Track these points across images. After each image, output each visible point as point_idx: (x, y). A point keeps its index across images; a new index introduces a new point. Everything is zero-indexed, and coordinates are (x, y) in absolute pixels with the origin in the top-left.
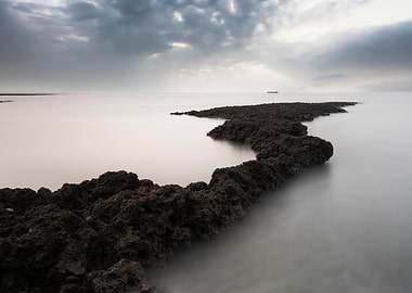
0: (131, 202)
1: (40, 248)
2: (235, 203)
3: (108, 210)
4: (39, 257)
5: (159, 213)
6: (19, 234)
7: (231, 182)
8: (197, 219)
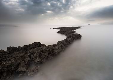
0: (39, 51)
1: (13, 65)
2: (62, 49)
3: (33, 52)
4: (13, 67)
5: (45, 53)
6: (8, 61)
7: (62, 44)
8: (54, 54)
